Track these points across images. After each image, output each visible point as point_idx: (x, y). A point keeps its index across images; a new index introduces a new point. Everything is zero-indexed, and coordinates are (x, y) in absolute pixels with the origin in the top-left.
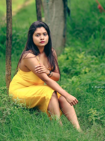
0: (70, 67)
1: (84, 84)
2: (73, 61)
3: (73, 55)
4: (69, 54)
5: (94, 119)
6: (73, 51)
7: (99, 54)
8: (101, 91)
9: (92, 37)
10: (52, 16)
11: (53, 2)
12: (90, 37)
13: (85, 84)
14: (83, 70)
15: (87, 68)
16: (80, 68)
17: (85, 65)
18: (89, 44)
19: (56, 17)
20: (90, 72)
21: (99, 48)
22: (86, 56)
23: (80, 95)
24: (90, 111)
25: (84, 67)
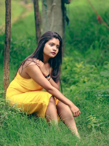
0: (68, 77)
1: (83, 92)
2: (71, 71)
3: (71, 65)
4: (67, 64)
5: (93, 125)
6: (72, 61)
7: (98, 65)
8: (101, 99)
9: (91, 47)
10: (50, 25)
11: (52, 10)
12: (89, 47)
13: (85, 92)
14: (82, 80)
15: (86, 78)
16: (79, 77)
17: (84, 75)
18: (87, 54)
19: (54, 26)
20: (89, 82)
21: (98, 58)
22: (84, 65)
23: (79, 103)
24: (90, 118)
25: (83, 77)
